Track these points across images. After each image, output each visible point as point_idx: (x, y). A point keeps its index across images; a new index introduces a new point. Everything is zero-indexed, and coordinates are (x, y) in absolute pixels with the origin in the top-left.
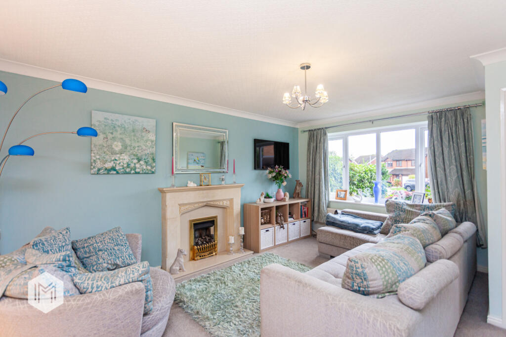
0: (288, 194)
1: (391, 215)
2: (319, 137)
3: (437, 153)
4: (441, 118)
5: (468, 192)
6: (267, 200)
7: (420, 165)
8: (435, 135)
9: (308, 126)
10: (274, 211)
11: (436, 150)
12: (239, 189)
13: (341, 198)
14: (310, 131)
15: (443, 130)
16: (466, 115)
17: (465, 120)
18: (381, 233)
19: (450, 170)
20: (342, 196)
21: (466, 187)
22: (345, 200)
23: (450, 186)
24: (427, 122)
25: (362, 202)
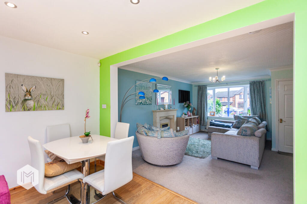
0: (191, 113)
1: (237, 120)
2: (204, 89)
3: (253, 97)
4: (254, 84)
5: (264, 111)
6: (185, 116)
7: (246, 102)
8: (252, 91)
9: (197, 84)
10: (189, 120)
11: (252, 96)
12: (176, 111)
13: (212, 115)
14: (199, 86)
15: (255, 88)
16: (263, 84)
17: (263, 85)
18: (232, 128)
19: (258, 104)
20: (213, 114)
21: (263, 110)
22: (214, 116)
23: (257, 109)
24: (249, 85)
25: (222, 117)
